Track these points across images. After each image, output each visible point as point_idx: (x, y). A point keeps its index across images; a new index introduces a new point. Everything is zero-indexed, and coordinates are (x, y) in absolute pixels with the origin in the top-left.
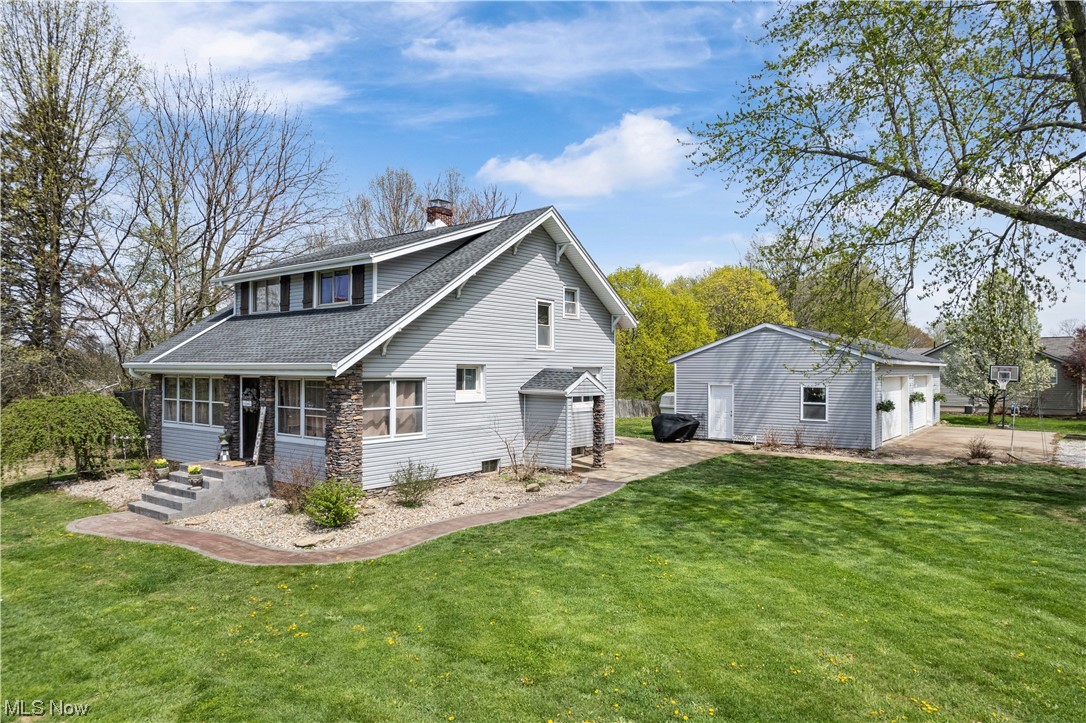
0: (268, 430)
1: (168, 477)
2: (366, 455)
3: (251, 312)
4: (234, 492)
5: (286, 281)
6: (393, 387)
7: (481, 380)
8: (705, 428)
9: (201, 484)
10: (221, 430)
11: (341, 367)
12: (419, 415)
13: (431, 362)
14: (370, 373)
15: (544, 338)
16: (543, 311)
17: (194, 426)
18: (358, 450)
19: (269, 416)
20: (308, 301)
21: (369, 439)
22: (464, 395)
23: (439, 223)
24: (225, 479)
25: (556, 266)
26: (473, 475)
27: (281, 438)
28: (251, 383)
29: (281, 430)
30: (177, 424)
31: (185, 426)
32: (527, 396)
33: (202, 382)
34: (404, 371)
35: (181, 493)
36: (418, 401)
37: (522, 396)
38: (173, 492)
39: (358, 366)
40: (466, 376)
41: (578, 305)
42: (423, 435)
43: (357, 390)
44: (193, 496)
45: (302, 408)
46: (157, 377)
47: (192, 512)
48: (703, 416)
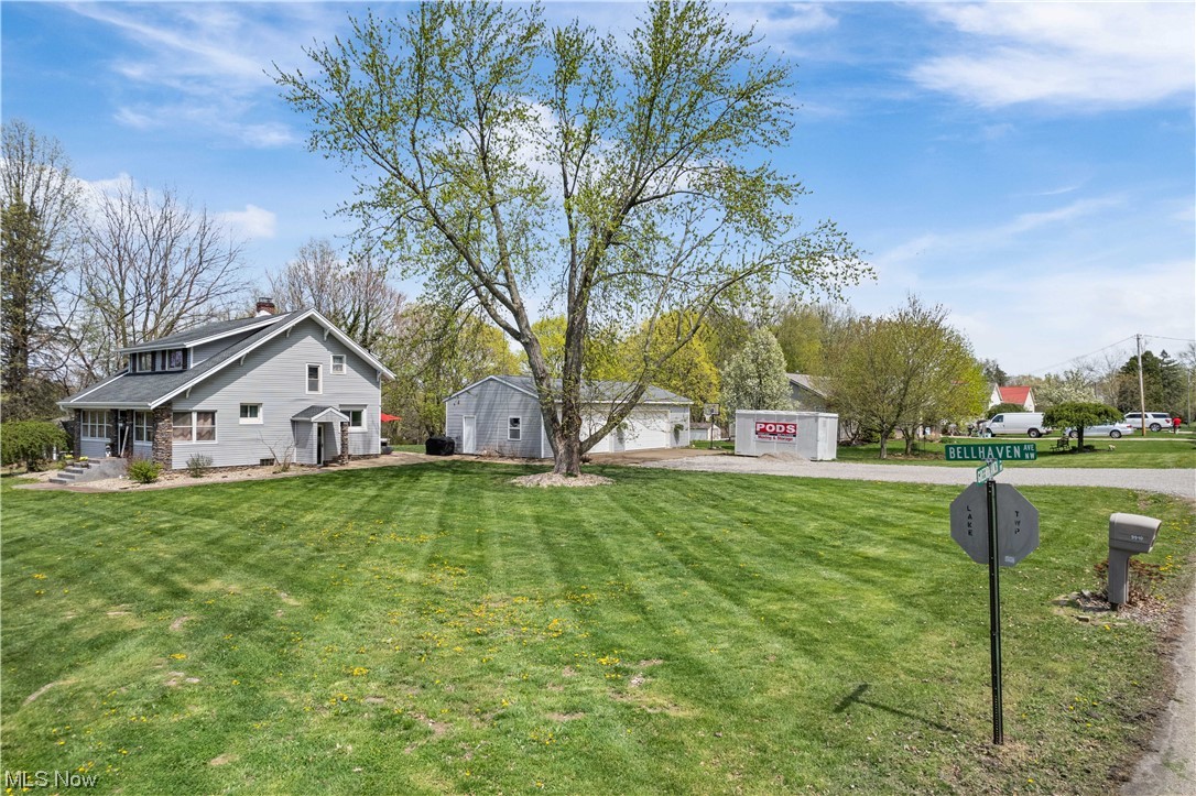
0: (130, 439)
1: (73, 465)
2: (174, 451)
3: (138, 371)
4: (107, 472)
5: (154, 354)
6: (194, 416)
7: (261, 411)
8: (460, 445)
9: (87, 466)
10: (109, 441)
11: (154, 405)
12: (213, 429)
13: (223, 401)
14: (177, 407)
15: (313, 386)
16: (313, 371)
17: (97, 439)
18: (169, 448)
19: (130, 431)
20: (163, 367)
21: (176, 443)
22: (248, 420)
23: (264, 313)
24: (101, 464)
25: (323, 343)
26: (253, 467)
27: (136, 443)
28: (124, 413)
29: (137, 439)
30: (88, 439)
31: (93, 439)
32: (297, 422)
33: (100, 412)
34: (201, 407)
35: (77, 472)
36: (213, 423)
37: (294, 422)
38: (74, 472)
39: (169, 403)
40: (249, 410)
41: (345, 365)
42: (216, 442)
43: (169, 416)
44: (81, 472)
45: (145, 427)
46: (78, 411)
47: (80, 480)
48: (459, 438)
